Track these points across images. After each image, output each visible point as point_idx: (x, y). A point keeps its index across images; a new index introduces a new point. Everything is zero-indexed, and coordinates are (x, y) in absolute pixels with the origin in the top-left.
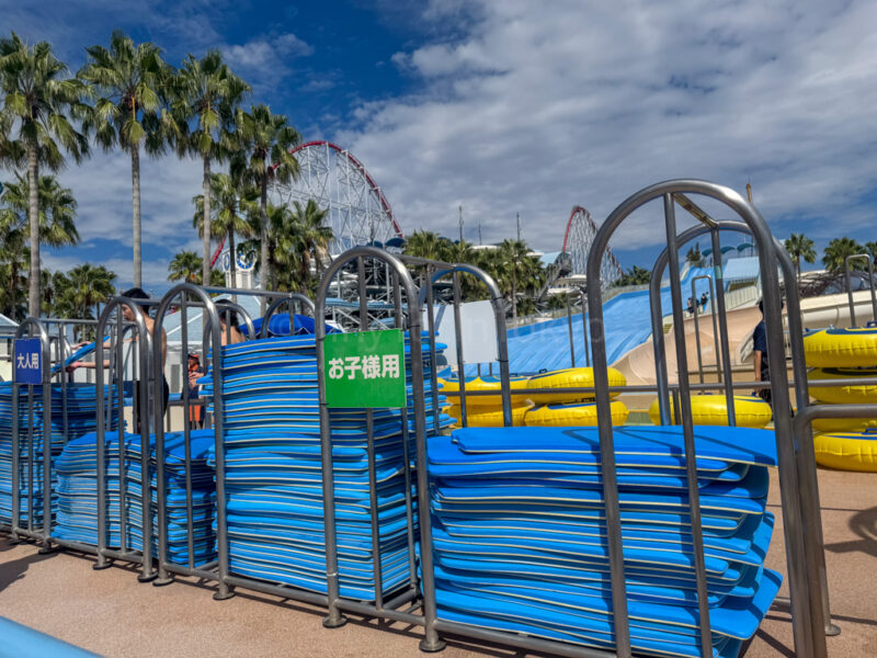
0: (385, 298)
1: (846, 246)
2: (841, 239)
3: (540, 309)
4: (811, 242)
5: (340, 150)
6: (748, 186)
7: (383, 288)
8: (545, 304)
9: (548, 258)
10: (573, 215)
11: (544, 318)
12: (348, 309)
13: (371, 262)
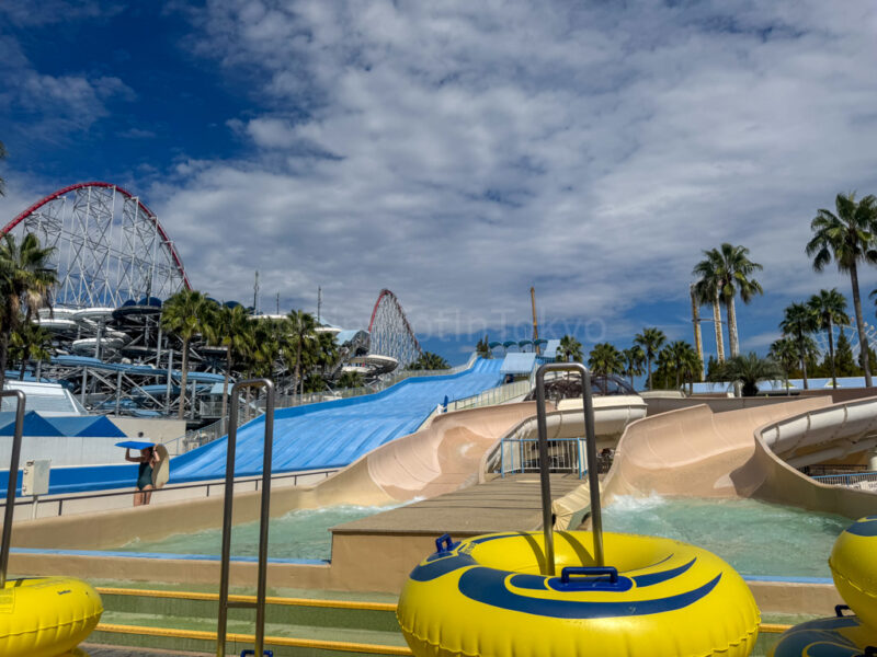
0: (154, 362)
1: (606, 351)
2: (604, 344)
3: (332, 387)
4: (579, 345)
5: (130, 196)
6: (532, 290)
7: (154, 350)
8: (336, 382)
9: (344, 335)
10: (381, 297)
11: (336, 396)
12: (105, 371)
13: (144, 320)
